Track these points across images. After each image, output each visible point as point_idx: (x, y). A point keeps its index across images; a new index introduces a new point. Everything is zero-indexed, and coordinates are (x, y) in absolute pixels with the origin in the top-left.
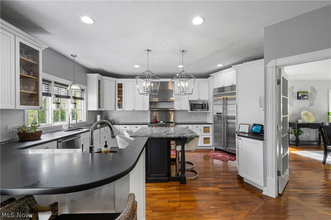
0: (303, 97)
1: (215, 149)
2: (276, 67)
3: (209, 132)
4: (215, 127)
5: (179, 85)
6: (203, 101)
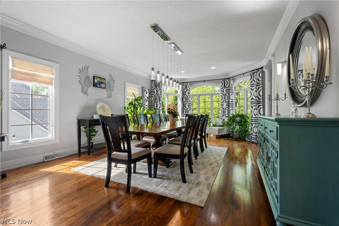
0: (100, 84)
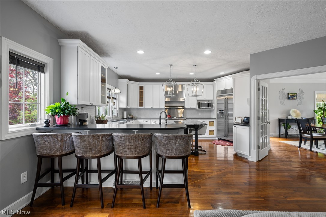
0: (292, 97)
1: (218, 139)
2: (257, 80)
3: (213, 125)
5: (192, 89)
6: (209, 101)
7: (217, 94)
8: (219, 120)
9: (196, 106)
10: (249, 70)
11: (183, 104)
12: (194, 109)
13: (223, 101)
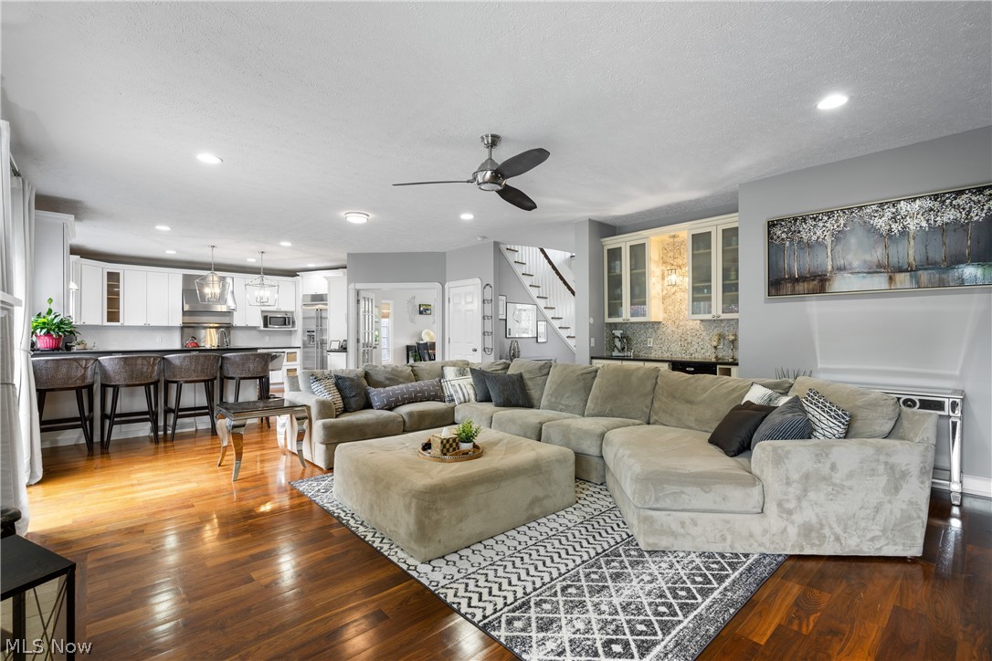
3: (295, 360)
4: (304, 352)
6: (286, 313)
7: (303, 301)
8: (306, 350)
9: (259, 323)
10: (346, 268)
11: (228, 318)
12: (254, 328)
13: (314, 314)
